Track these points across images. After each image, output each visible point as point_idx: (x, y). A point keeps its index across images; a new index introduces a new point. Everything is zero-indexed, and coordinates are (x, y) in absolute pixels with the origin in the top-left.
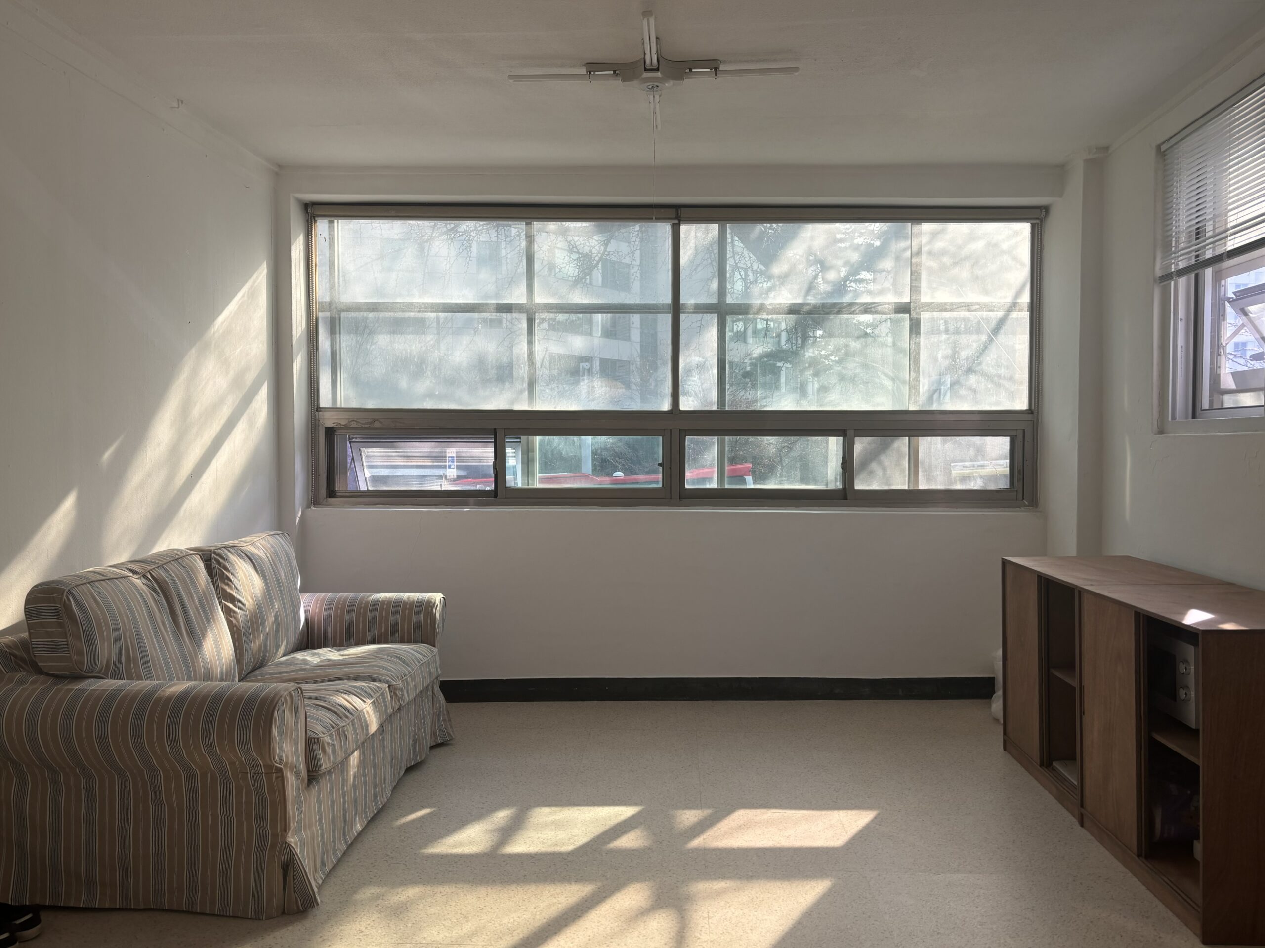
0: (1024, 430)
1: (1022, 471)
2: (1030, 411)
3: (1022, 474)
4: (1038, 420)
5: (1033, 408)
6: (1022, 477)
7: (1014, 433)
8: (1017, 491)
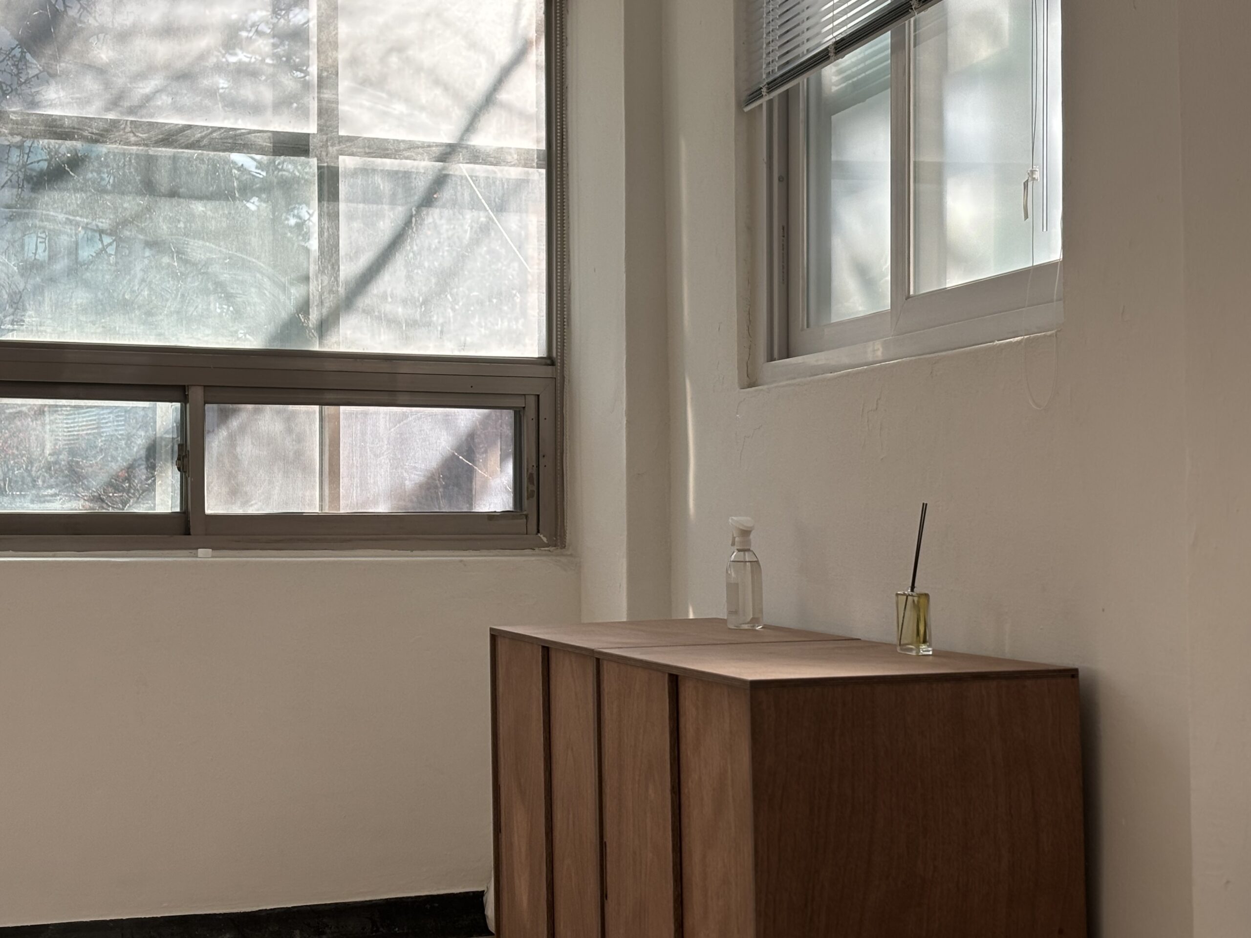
0: (538, 396)
1: (535, 477)
2: (549, 361)
3: (535, 482)
4: (563, 377)
5: (554, 355)
6: (535, 488)
7: (520, 403)
8: (527, 516)
